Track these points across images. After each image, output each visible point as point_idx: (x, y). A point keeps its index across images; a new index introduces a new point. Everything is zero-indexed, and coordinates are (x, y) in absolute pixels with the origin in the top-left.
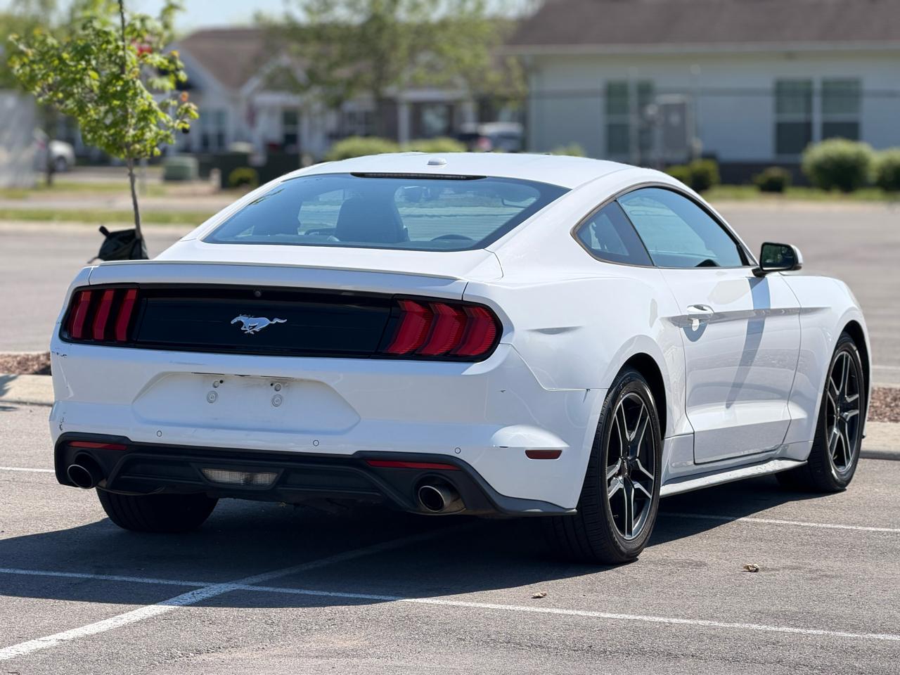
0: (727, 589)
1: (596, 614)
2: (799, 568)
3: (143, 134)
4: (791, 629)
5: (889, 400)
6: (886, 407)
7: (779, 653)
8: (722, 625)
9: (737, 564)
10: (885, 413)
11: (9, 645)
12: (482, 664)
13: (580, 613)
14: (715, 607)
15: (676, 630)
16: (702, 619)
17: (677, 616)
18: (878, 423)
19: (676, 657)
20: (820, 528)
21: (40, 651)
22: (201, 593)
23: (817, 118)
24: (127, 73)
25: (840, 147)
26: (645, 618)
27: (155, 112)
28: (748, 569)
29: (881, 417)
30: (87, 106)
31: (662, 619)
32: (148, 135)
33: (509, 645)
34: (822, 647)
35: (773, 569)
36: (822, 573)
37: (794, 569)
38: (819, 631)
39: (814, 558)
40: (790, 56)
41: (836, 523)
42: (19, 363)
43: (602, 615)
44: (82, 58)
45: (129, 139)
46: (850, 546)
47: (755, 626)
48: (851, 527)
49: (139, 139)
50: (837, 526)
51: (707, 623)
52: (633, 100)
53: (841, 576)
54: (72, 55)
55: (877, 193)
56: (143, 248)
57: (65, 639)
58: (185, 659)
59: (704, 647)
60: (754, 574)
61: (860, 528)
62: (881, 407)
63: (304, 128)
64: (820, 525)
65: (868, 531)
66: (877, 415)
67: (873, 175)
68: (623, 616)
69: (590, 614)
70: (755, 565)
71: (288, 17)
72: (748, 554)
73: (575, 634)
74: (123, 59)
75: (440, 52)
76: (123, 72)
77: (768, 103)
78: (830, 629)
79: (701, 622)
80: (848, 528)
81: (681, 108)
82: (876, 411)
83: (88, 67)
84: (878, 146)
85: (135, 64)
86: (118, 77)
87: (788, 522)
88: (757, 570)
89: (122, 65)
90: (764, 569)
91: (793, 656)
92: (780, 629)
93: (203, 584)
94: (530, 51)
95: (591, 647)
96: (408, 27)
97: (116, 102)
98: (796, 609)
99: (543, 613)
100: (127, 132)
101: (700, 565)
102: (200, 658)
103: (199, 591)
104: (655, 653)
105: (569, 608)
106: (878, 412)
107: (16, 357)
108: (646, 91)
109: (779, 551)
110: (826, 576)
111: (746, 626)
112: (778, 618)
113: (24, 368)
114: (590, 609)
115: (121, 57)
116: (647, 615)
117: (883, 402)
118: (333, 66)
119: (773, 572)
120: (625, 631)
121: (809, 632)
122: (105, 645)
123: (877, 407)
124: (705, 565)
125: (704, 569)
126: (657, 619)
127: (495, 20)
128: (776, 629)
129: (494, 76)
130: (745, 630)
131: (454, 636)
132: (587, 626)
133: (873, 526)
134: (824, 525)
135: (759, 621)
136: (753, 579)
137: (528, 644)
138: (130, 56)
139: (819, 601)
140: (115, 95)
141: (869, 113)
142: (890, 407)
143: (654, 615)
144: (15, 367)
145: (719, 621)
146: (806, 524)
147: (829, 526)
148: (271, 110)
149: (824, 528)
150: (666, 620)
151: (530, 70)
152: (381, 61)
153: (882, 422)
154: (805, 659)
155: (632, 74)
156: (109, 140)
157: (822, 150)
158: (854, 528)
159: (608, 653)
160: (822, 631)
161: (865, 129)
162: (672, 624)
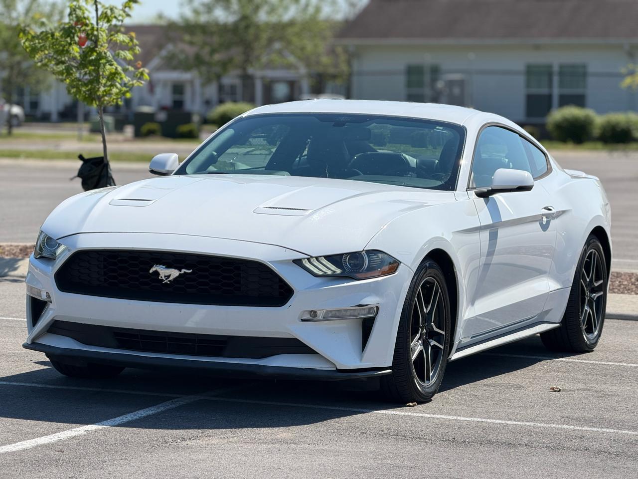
0: (541, 403)
1: (455, 418)
2: (589, 390)
3: (111, 90)
4: (591, 429)
5: (633, 280)
6: (632, 284)
7: (585, 444)
8: (542, 425)
9: (545, 387)
10: (632, 289)
11: (52, 433)
12: (381, 449)
13: (443, 416)
14: (535, 414)
15: (512, 428)
16: (528, 421)
17: (510, 420)
18: (627, 295)
19: (515, 446)
20: (597, 364)
21: (74, 438)
22: (178, 401)
23: (556, 92)
24: (99, 47)
25: (572, 112)
26: (489, 421)
27: (120, 74)
28: (554, 390)
29: (629, 291)
30: (72, 70)
31: (500, 421)
32: (115, 90)
33: (398, 437)
34: (614, 440)
35: (570, 390)
36: (605, 393)
37: (585, 390)
38: (611, 430)
39: (597, 383)
40: (537, 47)
41: (607, 361)
42: (21, 250)
43: (459, 418)
44: (69, 36)
45: (100, 93)
46: (620, 376)
47: (565, 426)
48: (618, 364)
49: (108, 93)
50: (609, 363)
51: (532, 424)
52: (427, 78)
53: (618, 395)
54: (61, 33)
55: (599, 145)
56: (109, 170)
57: (90, 430)
58: (175, 444)
59: (533, 440)
60: (557, 394)
61: (625, 364)
62: (629, 285)
63: (187, 97)
64: (597, 362)
65: (631, 366)
66: (626, 290)
67: (596, 132)
68: (473, 419)
69: (450, 417)
70: (558, 387)
71: (182, 16)
72: (551, 380)
73: (442, 430)
74: (97, 37)
75: (289, 43)
76: (96, 46)
77: (521, 80)
78: (618, 429)
79: (527, 423)
80: (616, 364)
81: (461, 83)
82: (625, 288)
83: (72, 42)
84: (600, 111)
85: (105, 41)
86: (92, 50)
87: (574, 360)
88: (559, 391)
89: (96, 42)
90: (564, 390)
91: (596, 446)
92: (583, 429)
93: (178, 396)
94: (352, 42)
95: (454, 439)
96: (267, 24)
97: (91, 68)
98: (592, 416)
99: (418, 416)
100: (99, 88)
101: (519, 387)
102: (185, 443)
103: (176, 400)
104: (498, 444)
105: (435, 414)
106: (627, 288)
107: (18, 246)
108: (435, 71)
109: (572, 379)
110: (608, 395)
111: (560, 426)
112: (580, 421)
113: (25, 253)
114: (449, 414)
115: (95, 36)
116: (489, 418)
117: (629, 282)
118: (213, 51)
119: (571, 392)
120: (476, 428)
121: (604, 430)
122: (118, 434)
123: (626, 285)
124: (523, 387)
125: (523, 390)
126: (497, 421)
127: (327, 20)
128: (581, 428)
129: (325, 60)
130: (559, 429)
131: (359, 431)
132: (450, 425)
133: (634, 363)
134: (600, 362)
135: (568, 423)
136: (557, 396)
137: (411, 437)
138: (102, 36)
139: (607, 411)
140: (91, 62)
141: (592, 88)
142: (635, 285)
143: (494, 418)
144: (19, 253)
145: (541, 423)
146: (587, 362)
147: (603, 363)
148: (165, 84)
149: (600, 364)
150: (503, 422)
151: (352, 56)
152: (248, 47)
153: (631, 294)
154: (604, 448)
155: (427, 59)
156: (86, 94)
157: (559, 114)
158: (621, 364)
159: (467, 443)
160: (613, 430)
161: (590, 99)
162: (507, 424)
